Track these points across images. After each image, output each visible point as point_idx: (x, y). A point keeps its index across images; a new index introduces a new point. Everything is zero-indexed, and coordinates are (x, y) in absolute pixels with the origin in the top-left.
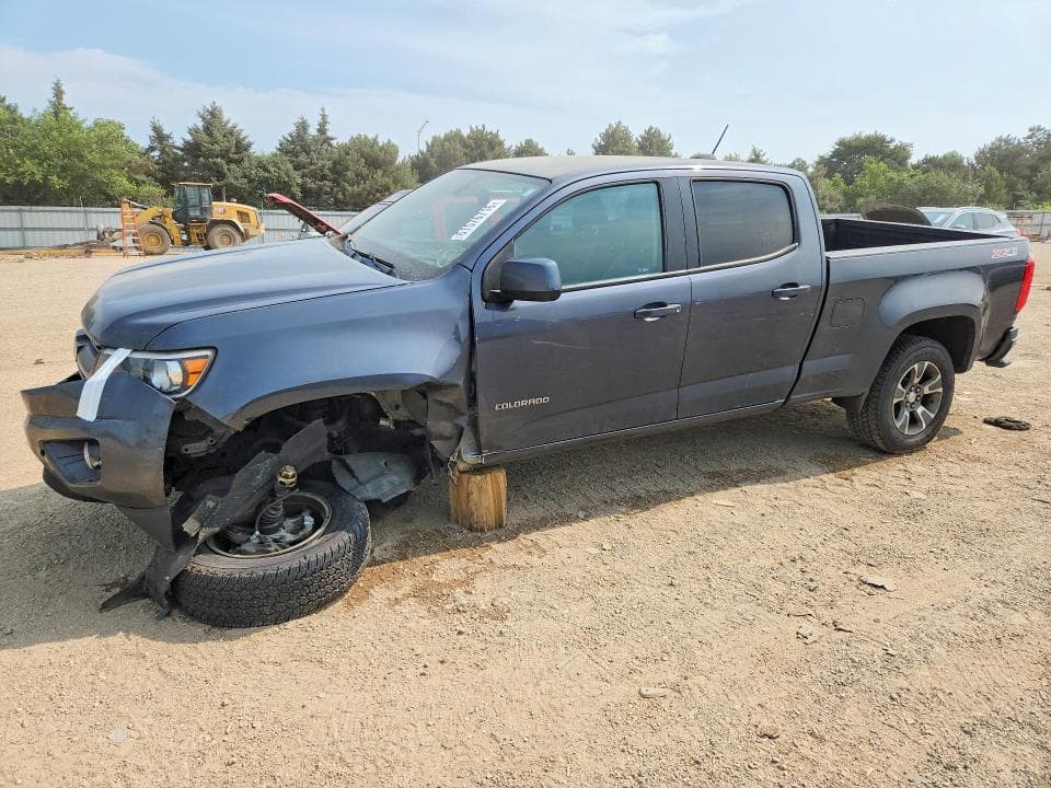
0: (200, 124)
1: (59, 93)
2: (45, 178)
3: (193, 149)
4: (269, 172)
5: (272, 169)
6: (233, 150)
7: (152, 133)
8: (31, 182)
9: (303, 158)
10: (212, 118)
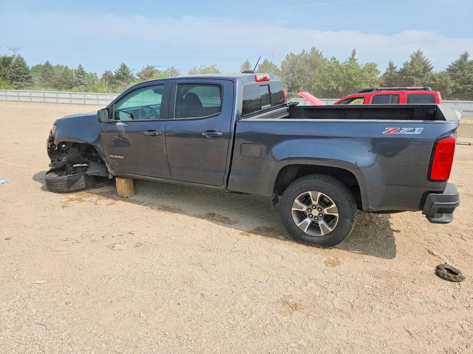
0: (409, 60)
1: (354, 54)
2: (337, 88)
3: (403, 72)
4: (435, 81)
5: (437, 80)
6: (421, 71)
7: (388, 67)
8: (333, 89)
9: (459, 73)
10: (417, 57)
